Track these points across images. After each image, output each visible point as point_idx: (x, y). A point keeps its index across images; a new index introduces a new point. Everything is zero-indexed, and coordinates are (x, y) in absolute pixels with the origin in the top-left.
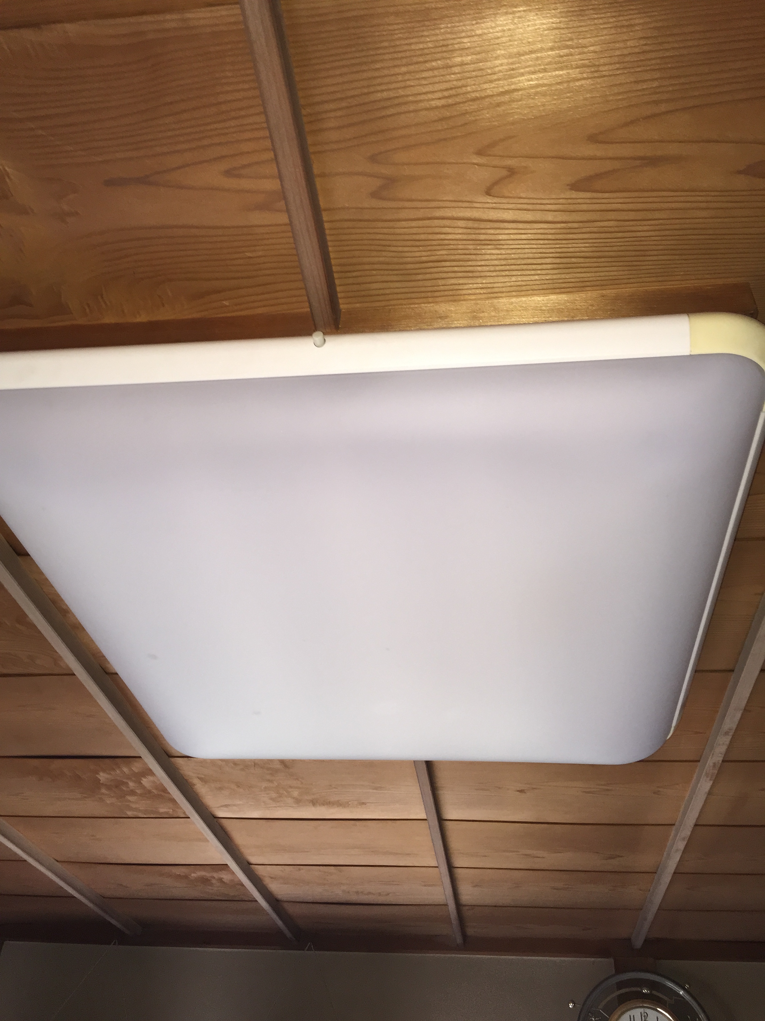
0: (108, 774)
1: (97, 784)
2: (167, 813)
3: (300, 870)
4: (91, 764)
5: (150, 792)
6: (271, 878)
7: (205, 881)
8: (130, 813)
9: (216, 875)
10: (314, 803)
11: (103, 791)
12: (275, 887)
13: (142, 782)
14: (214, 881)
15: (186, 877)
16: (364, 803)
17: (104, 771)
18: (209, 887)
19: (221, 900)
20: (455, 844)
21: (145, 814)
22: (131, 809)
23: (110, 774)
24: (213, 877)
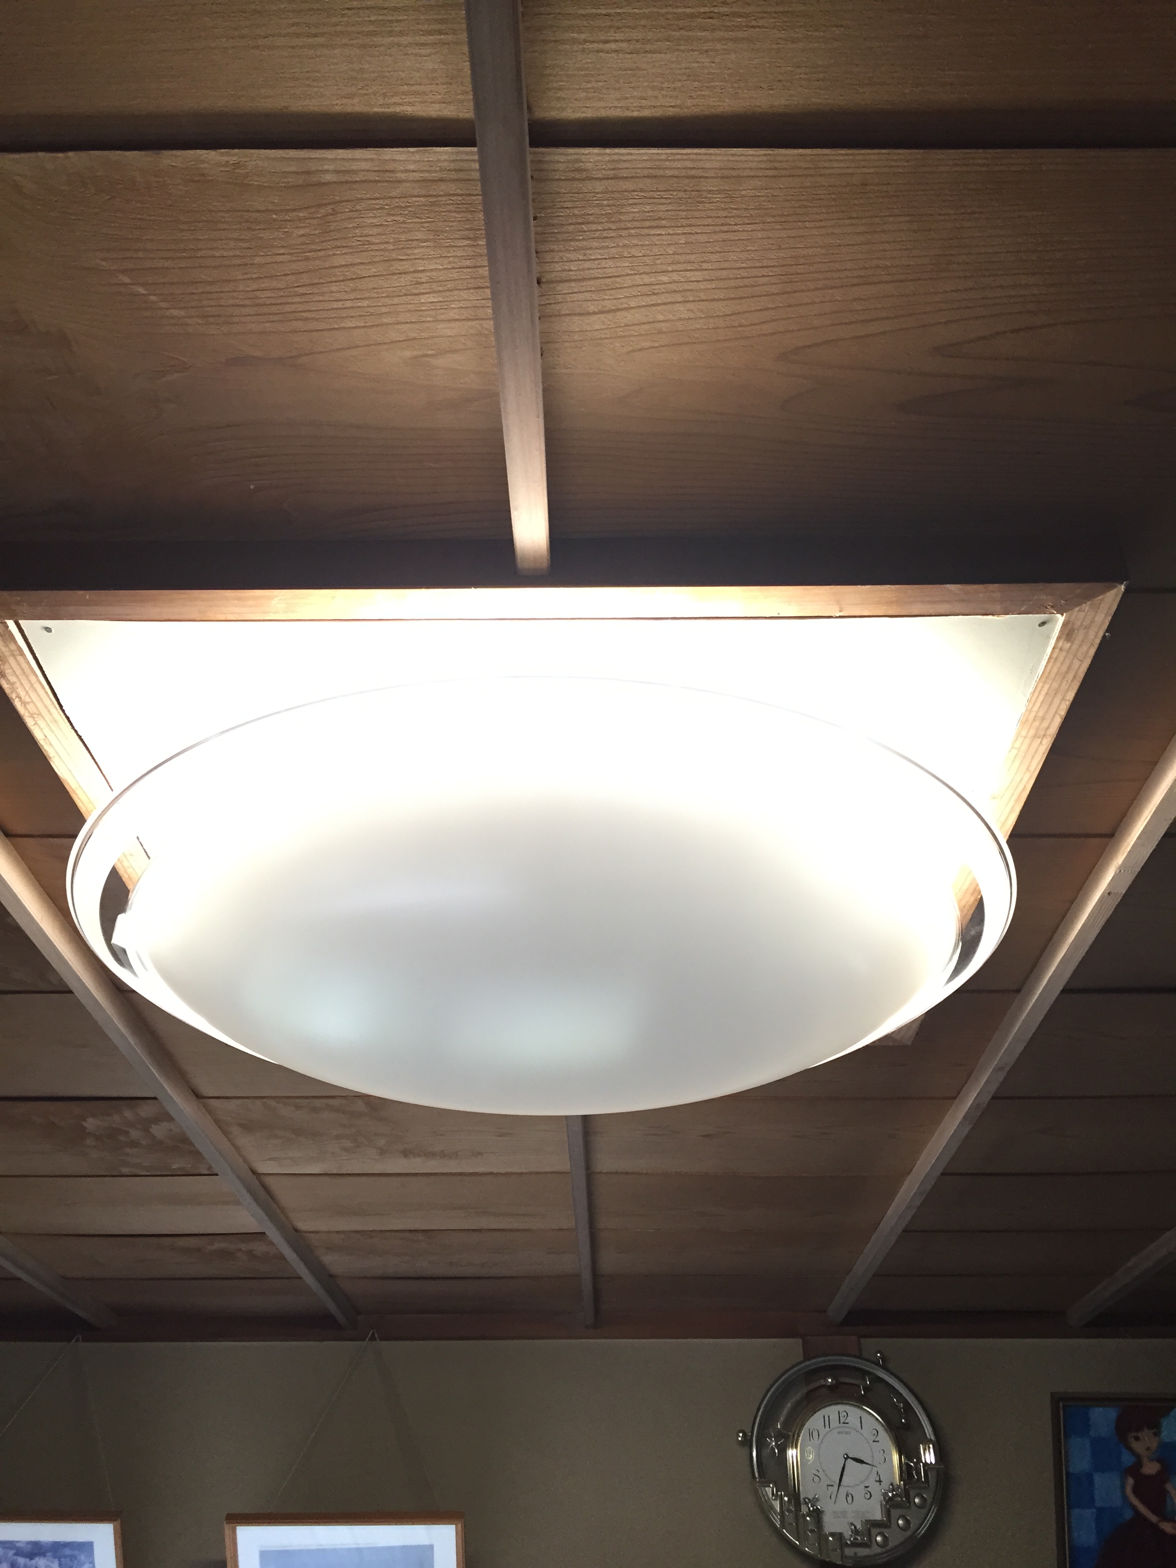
0: (100, 1120)
1: (82, 1132)
3: (370, 1237)
4: (76, 1108)
5: (160, 1143)
6: (329, 1249)
7: (226, 1254)
8: (125, 1170)
9: (244, 1247)
10: (406, 1153)
11: (89, 1141)
12: (333, 1262)
13: (151, 1130)
14: (240, 1255)
15: (198, 1250)
17: (95, 1116)
18: (230, 1262)
19: (246, 1278)
21: (148, 1171)
22: (128, 1165)
23: (104, 1120)
24: (240, 1250)
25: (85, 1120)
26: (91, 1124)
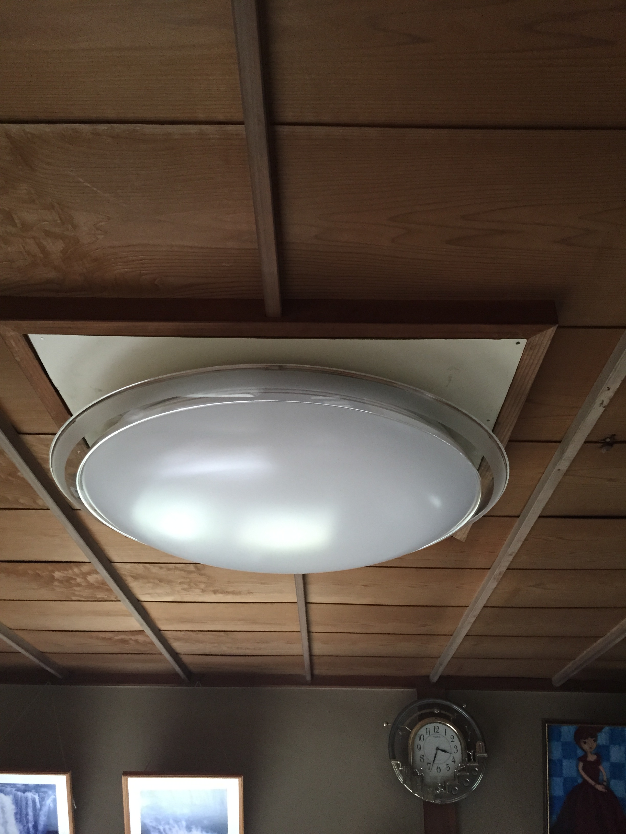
0: (62, 573)
1: (52, 579)
2: (103, 598)
3: (197, 634)
4: (50, 567)
5: (92, 584)
6: (175, 639)
7: (124, 641)
8: (74, 598)
9: (133, 638)
10: (215, 592)
11: (56, 583)
12: (178, 646)
13: (87, 578)
14: (131, 642)
15: (110, 639)
16: (252, 593)
17: (59, 571)
18: (126, 645)
19: (135, 654)
20: (314, 617)
21: (86, 599)
22: (74, 595)
23: (64, 573)
24: (131, 639)
25: (54, 573)
26: (57, 575)
